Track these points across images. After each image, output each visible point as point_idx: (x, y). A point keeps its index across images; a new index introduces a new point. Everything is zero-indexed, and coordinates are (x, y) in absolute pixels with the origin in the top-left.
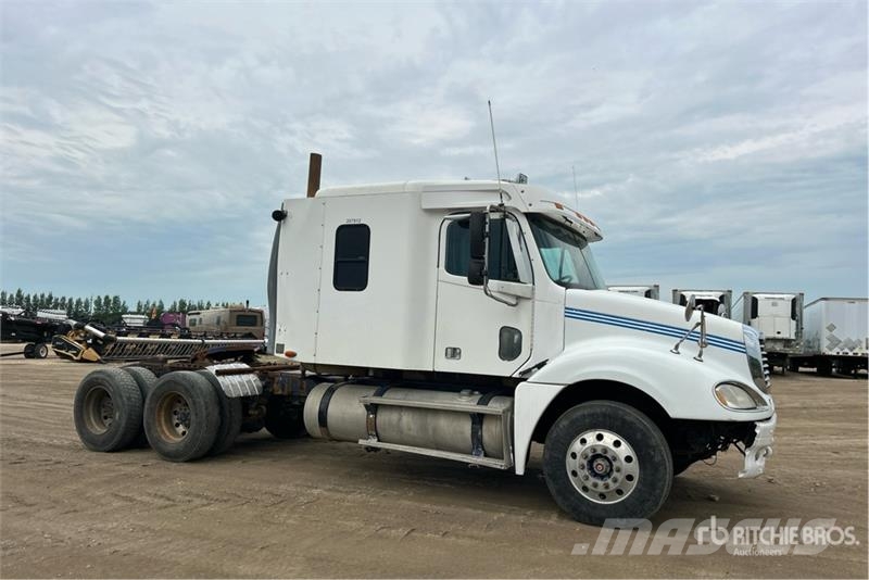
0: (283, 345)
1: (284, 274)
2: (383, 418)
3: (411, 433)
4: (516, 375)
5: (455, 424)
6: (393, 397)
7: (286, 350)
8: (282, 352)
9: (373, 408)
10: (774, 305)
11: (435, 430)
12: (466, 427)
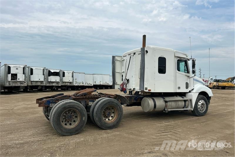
0: (147, 88)
1: (147, 69)
2: (168, 104)
3: (174, 106)
4: (188, 92)
5: (182, 103)
6: (167, 99)
7: (148, 89)
8: (147, 90)
9: (166, 102)
10: (69, 74)
11: (178, 105)
12: (183, 103)
